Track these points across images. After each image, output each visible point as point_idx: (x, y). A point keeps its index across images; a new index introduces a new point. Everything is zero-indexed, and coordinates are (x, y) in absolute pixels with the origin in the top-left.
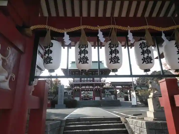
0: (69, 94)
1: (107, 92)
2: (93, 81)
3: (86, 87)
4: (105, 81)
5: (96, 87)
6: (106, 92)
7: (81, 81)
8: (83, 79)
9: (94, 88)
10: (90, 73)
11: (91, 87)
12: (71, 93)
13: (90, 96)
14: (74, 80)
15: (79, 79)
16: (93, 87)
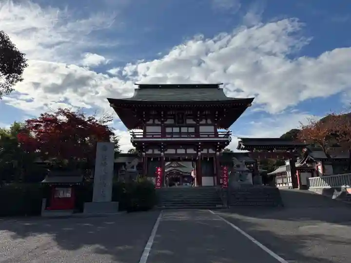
0: (129, 170)
1: (238, 166)
2: (197, 134)
3: (176, 151)
4: (229, 135)
5: (205, 151)
6: (235, 166)
7: (164, 134)
8: (168, 130)
9: (199, 153)
10: (189, 115)
11: (191, 151)
12: (137, 167)
13: (182, 172)
14: (145, 132)
15: (158, 129)
16: (195, 152)
